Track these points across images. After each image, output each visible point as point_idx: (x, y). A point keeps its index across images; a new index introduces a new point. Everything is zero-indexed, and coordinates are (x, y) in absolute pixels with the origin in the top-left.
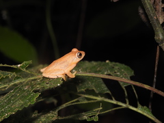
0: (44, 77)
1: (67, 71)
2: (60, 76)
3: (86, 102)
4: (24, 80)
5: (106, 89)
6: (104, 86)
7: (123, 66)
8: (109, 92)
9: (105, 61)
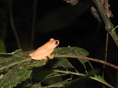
0: (32, 59)
1: (48, 54)
2: (44, 58)
3: (59, 75)
4: (18, 63)
5: (71, 65)
6: (69, 63)
7: (80, 49)
8: (73, 67)
9: (67, 46)
